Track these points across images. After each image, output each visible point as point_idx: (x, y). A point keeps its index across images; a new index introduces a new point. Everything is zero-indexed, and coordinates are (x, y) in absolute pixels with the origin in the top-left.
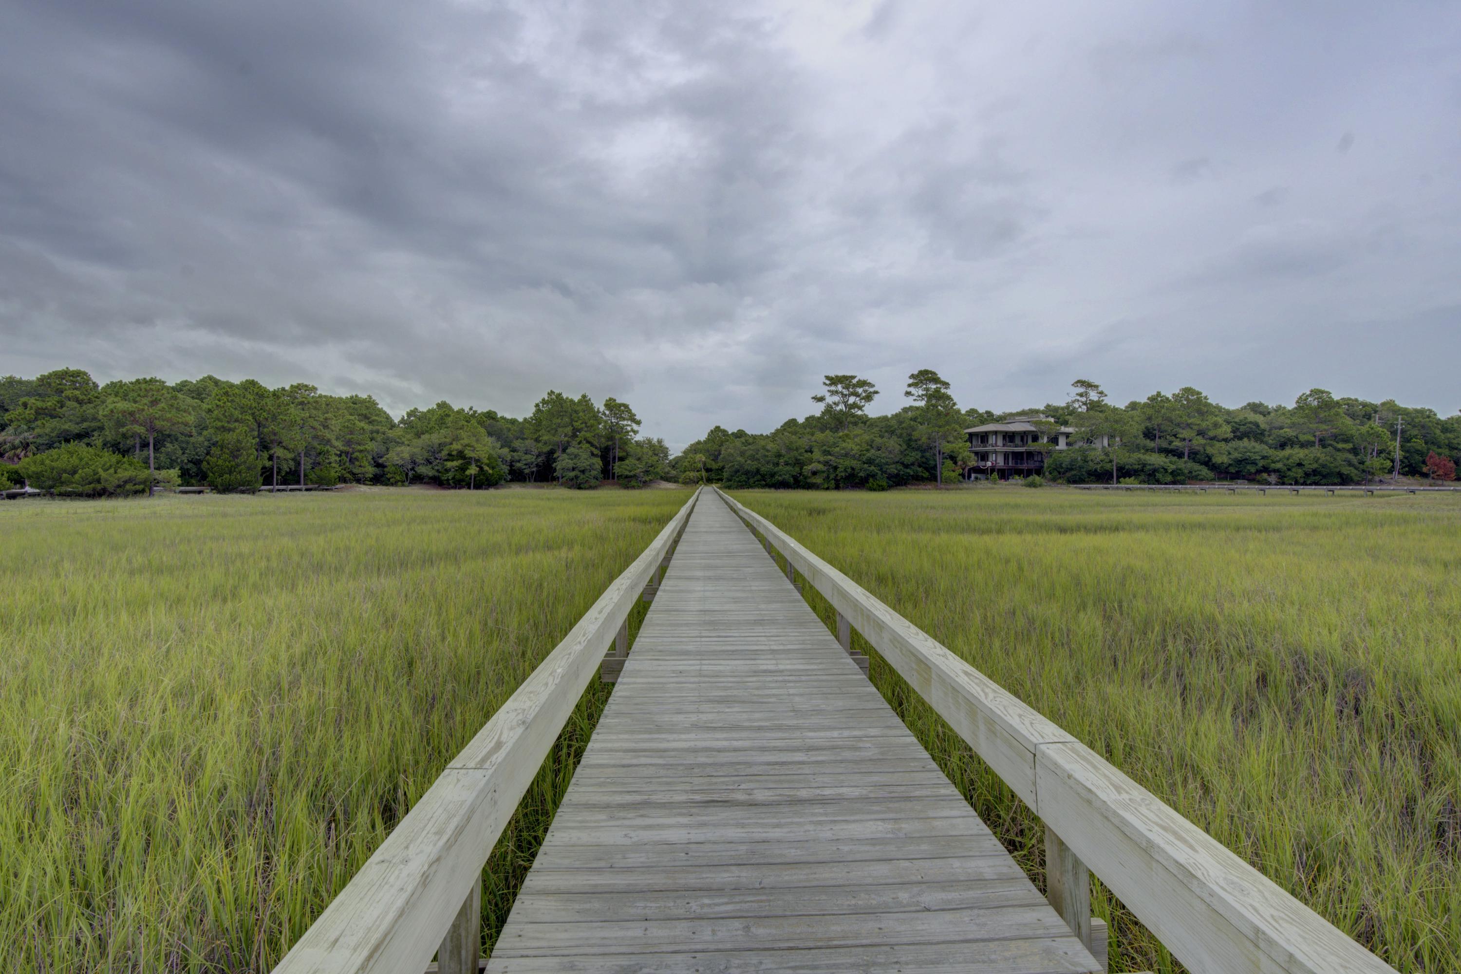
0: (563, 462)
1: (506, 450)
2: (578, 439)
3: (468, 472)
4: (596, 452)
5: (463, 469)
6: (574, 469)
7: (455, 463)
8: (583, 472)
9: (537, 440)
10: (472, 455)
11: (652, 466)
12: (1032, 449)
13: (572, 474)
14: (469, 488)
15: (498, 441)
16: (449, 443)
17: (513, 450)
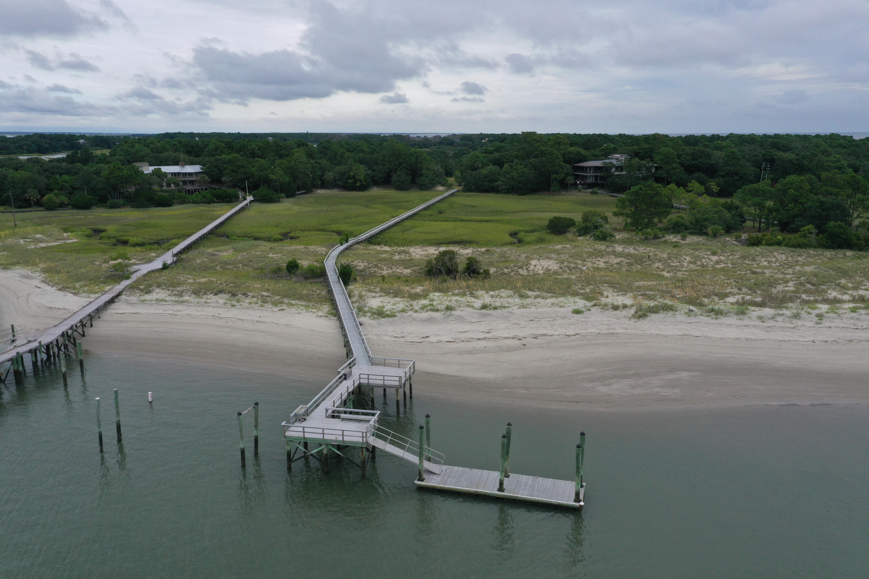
0: (394, 178)
1: (370, 171)
2: (401, 167)
3: (356, 184)
4: (409, 172)
5: (355, 182)
6: (399, 181)
7: (351, 181)
8: (403, 182)
9: (384, 165)
10: (358, 177)
11: (433, 180)
12: (602, 175)
13: (398, 184)
14: (357, 191)
15: (367, 167)
16: (348, 171)
17: (373, 171)
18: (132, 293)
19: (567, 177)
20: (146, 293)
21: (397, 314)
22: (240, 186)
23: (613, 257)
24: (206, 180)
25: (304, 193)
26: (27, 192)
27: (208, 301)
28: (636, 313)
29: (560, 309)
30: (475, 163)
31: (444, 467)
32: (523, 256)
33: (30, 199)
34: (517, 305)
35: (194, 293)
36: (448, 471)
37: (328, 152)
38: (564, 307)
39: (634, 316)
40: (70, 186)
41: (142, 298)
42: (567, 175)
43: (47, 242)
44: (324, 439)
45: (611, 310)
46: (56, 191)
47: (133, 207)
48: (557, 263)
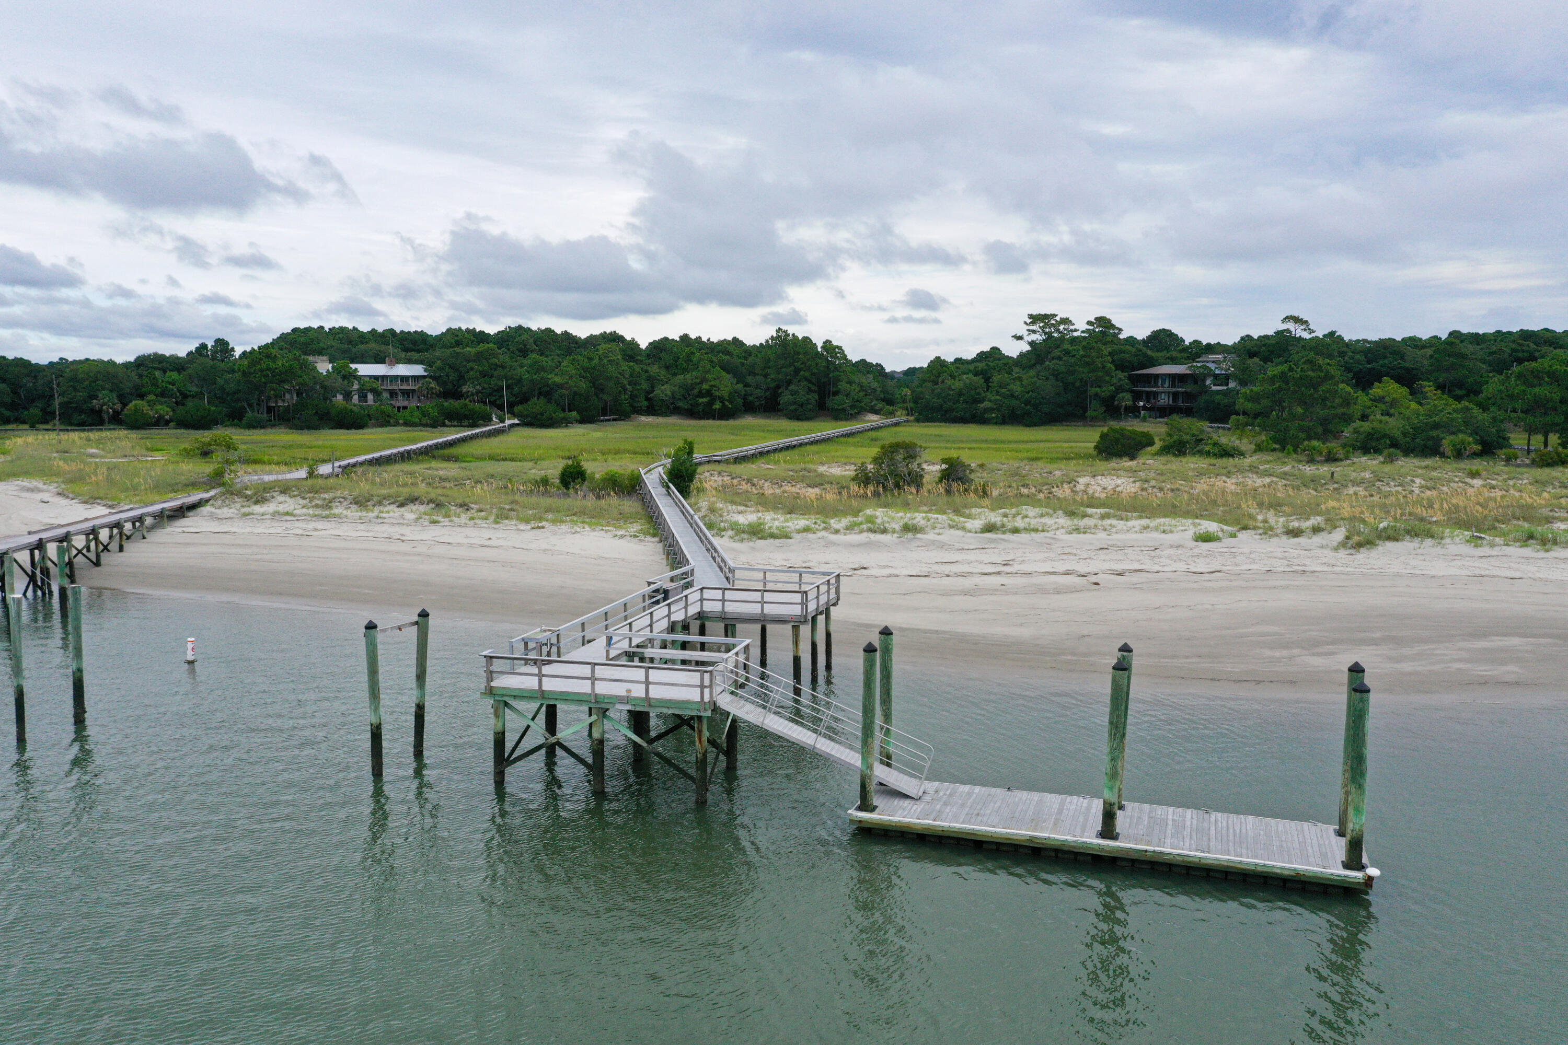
0: (786, 397)
1: (740, 386)
2: (799, 378)
3: (714, 407)
4: (813, 387)
5: (710, 403)
6: (795, 403)
7: (705, 400)
8: (802, 405)
9: (766, 376)
10: (717, 394)
11: (858, 401)
12: (1189, 390)
13: (792, 408)
14: (714, 419)
15: (734, 377)
16: (700, 383)
17: (746, 385)
18: (227, 502)
19: (1118, 393)
20: (257, 502)
21: (794, 535)
22: (495, 401)
23: (1254, 476)
24: (432, 388)
25: (614, 420)
26: (96, 397)
27: (381, 515)
28: (1348, 538)
29: (1163, 536)
30: (939, 376)
31: (931, 786)
32: (1058, 473)
33: (100, 411)
34: (1063, 527)
35: (356, 503)
36: (941, 794)
37: (663, 355)
38: (1171, 532)
39: (1343, 545)
40: (179, 391)
41: (246, 510)
42: (1120, 389)
43: (102, 457)
44: (596, 695)
45: (1284, 537)
46: (152, 397)
47: (291, 428)
48: (1134, 482)
